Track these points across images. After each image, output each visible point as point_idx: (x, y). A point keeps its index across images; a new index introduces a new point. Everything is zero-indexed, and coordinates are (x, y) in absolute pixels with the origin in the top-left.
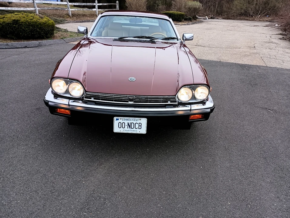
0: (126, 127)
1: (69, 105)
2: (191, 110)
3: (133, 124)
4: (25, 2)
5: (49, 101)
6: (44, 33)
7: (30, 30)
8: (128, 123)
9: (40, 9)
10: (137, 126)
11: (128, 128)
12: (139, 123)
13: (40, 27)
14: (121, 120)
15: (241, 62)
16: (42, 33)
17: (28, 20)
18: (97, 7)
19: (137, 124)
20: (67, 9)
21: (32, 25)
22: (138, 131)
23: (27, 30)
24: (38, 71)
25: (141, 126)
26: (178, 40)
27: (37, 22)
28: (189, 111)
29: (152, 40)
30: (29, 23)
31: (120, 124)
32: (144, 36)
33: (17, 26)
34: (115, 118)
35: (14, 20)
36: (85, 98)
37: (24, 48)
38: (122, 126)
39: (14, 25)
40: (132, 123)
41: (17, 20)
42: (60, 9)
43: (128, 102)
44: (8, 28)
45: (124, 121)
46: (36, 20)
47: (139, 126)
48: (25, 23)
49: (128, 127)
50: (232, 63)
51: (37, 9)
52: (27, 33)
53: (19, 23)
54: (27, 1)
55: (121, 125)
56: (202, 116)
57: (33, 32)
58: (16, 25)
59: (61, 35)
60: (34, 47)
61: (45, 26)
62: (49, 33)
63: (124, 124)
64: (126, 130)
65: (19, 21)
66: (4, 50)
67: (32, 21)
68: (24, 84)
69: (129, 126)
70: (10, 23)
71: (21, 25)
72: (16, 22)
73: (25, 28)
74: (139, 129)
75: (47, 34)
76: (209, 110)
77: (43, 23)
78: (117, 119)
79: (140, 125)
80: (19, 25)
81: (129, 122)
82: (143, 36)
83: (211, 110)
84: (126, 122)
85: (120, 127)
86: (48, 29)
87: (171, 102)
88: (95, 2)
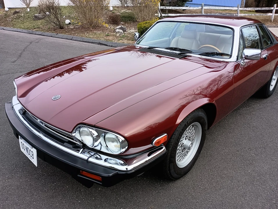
0: (25, 150)
4: (194, 9)
8: (26, 146)
10: (31, 154)
14: (22, 140)
18: (274, 11)
19: (31, 151)
22: (32, 160)
26: (231, 57)
34: (19, 137)
45: (24, 143)
79: (33, 154)
88: (273, 6)
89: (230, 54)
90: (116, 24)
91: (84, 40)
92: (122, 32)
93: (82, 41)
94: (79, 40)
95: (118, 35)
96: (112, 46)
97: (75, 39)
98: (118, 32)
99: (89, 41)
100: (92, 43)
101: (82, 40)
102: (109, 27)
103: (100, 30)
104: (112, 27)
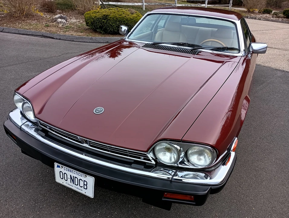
0: (69, 180)
1: (20, 129)
2: (171, 181)
3: (76, 179)
7: (117, 25)
8: (71, 175)
9: (147, 4)
10: (82, 184)
11: (71, 182)
12: (84, 181)
13: (127, 23)
14: (64, 169)
17: (117, 15)
19: (82, 181)
20: (174, 4)
21: (119, 21)
22: (83, 191)
23: (114, 26)
25: (86, 185)
26: (239, 50)
27: (124, 18)
28: (168, 183)
29: (194, 50)
30: (116, 18)
31: (61, 173)
33: (105, 21)
34: (56, 164)
35: (104, 15)
36: (40, 124)
37: (105, 43)
38: (64, 178)
40: (75, 177)
41: (107, 15)
42: (167, 4)
45: (65, 172)
46: (125, 16)
47: (84, 185)
48: (113, 18)
51: (145, 4)
52: (113, 29)
55: (63, 176)
58: (105, 19)
61: (132, 22)
64: (68, 184)
67: (120, 16)
69: (73, 180)
70: (100, 18)
71: (109, 20)
73: (112, 23)
77: (131, 19)
78: (58, 166)
79: (85, 183)
80: (107, 21)
81: (73, 175)
84: (68, 174)
85: (61, 177)
89: (237, 48)
90: (52, 12)
91: (20, 32)
92: (65, 22)
93: (17, 34)
94: (13, 32)
95: (60, 25)
96: (60, 39)
97: (7, 31)
98: (61, 22)
99: (28, 33)
100: (32, 35)
101: (17, 32)
102: (45, 16)
103: (35, 20)
104: (48, 17)
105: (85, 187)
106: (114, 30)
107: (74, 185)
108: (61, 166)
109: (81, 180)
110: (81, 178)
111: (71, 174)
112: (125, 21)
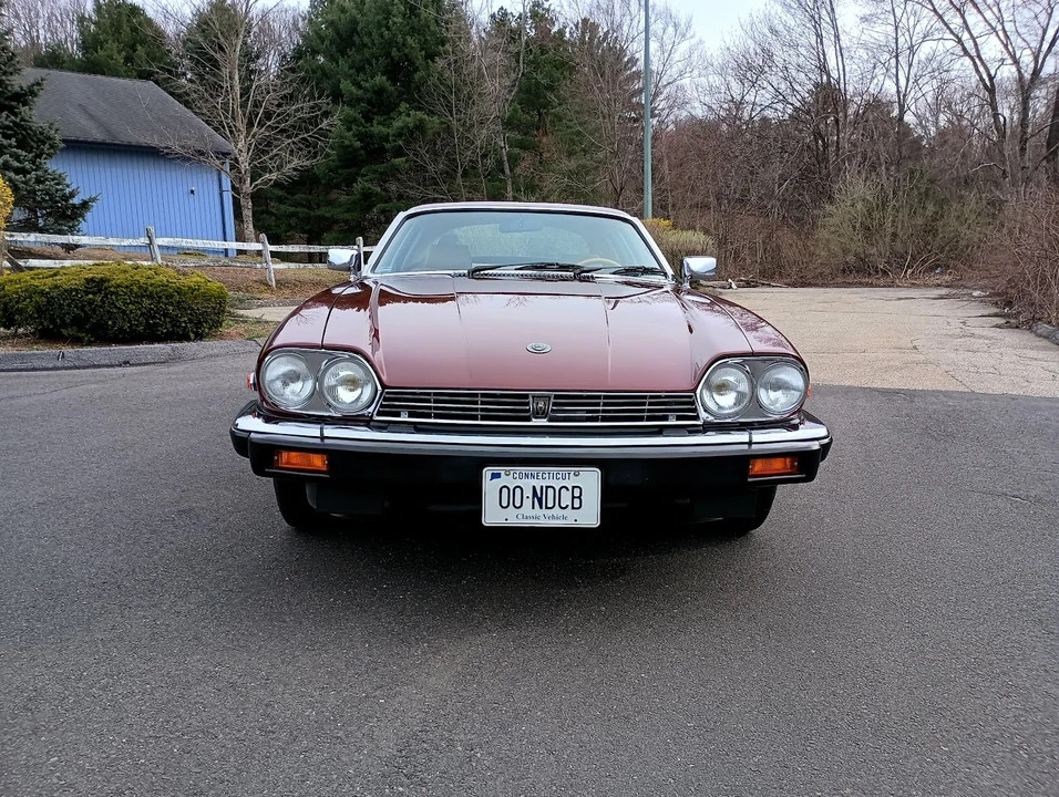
0: (528, 503)
1: (323, 438)
2: (750, 443)
3: (550, 491)
5: (250, 432)
6: (191, 321)
7: (144, 310)
8: (534, 487)
10: (566, 499)
11: (534, 508)
12: (574, 487)
13: (179, 302)
14: (511, 477)
15: (878, 384)
16: (185, 322)
17: (137, 278)
19: (568, 489)
20: (261, 263)
21: (151, 296)
23: (131, 311)
24: (173, 420)
25: (579, 497)
26: (665, 275)
27: (167, 286)
28: (746, 447)
29: (582, 275)
30: (140, 287)
31: (505, 491)
32: (555, 262)
33: (98, 298)
34: (487, 472)
35: (89, 281)
36: (379, 414)
37: (120, 366)
38: (511, 503)
39: (91, 296)
40: (547, 487)
41: (101, 279)
43: (528, 419)
44: (69, 305)
46: (165, 279)
47: (573, 497)
48: (127, 287)
49: (533, 502)
50: (849, 387)
52: (130, 321)
53: (106, 288)
54: (130, 240)
55: (510, 498)
56: (792, 466)
57: (154, 318)
58: (94, 294)
59: (246, 331)
60: (154, 363)
61: (195, 298)
62: (207, 322)
63: (518, 490)
64: (528, 516)
65: (109, 281)
66: (50, 372)
67: (153, 281)
68: (130, 453)
69: (538, 498)
70: (76, 290)
71: (113, 293)
72: (97, 285)
73: (125, 303)
74: (573, 508)
75: (199, 324)
76: (815, 446)
77: (190, 287)
78: (496, 476)
79: (577, 494)
80: (106, 296)
81: (538, 483)
82: (550, 262)
83: (821, 445)
84: (528, 485)
85: (505, 504)
86: (205, 307)
87: (679, 418)
89: (659, 269)
105: (577, 505)
106: (132, 325)
107: (544, 511)
108: (503, 473)
109: (564, 489)
110: (564, 483)
111: (534, 482)
112: (172, 296)
